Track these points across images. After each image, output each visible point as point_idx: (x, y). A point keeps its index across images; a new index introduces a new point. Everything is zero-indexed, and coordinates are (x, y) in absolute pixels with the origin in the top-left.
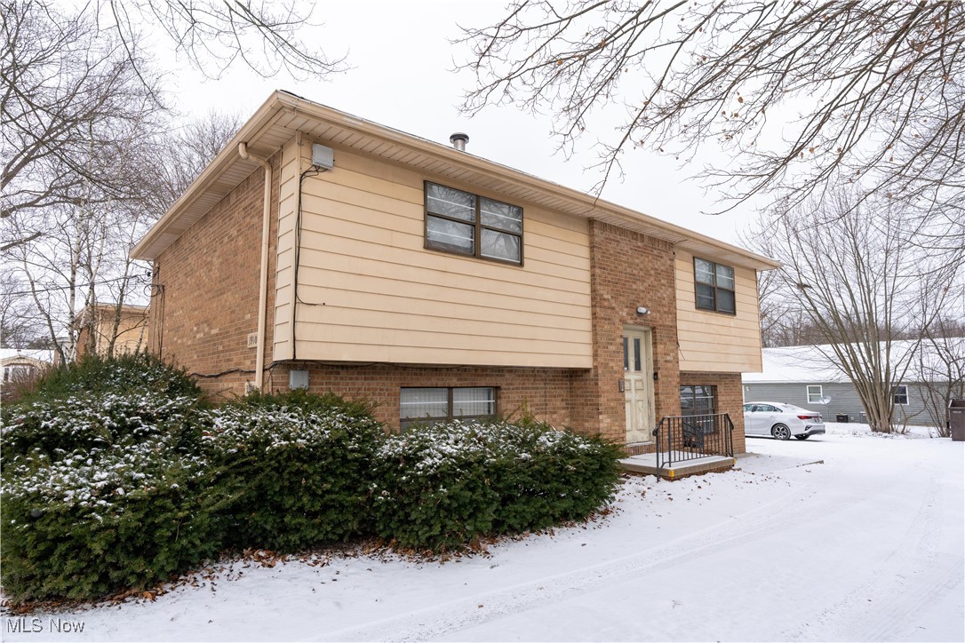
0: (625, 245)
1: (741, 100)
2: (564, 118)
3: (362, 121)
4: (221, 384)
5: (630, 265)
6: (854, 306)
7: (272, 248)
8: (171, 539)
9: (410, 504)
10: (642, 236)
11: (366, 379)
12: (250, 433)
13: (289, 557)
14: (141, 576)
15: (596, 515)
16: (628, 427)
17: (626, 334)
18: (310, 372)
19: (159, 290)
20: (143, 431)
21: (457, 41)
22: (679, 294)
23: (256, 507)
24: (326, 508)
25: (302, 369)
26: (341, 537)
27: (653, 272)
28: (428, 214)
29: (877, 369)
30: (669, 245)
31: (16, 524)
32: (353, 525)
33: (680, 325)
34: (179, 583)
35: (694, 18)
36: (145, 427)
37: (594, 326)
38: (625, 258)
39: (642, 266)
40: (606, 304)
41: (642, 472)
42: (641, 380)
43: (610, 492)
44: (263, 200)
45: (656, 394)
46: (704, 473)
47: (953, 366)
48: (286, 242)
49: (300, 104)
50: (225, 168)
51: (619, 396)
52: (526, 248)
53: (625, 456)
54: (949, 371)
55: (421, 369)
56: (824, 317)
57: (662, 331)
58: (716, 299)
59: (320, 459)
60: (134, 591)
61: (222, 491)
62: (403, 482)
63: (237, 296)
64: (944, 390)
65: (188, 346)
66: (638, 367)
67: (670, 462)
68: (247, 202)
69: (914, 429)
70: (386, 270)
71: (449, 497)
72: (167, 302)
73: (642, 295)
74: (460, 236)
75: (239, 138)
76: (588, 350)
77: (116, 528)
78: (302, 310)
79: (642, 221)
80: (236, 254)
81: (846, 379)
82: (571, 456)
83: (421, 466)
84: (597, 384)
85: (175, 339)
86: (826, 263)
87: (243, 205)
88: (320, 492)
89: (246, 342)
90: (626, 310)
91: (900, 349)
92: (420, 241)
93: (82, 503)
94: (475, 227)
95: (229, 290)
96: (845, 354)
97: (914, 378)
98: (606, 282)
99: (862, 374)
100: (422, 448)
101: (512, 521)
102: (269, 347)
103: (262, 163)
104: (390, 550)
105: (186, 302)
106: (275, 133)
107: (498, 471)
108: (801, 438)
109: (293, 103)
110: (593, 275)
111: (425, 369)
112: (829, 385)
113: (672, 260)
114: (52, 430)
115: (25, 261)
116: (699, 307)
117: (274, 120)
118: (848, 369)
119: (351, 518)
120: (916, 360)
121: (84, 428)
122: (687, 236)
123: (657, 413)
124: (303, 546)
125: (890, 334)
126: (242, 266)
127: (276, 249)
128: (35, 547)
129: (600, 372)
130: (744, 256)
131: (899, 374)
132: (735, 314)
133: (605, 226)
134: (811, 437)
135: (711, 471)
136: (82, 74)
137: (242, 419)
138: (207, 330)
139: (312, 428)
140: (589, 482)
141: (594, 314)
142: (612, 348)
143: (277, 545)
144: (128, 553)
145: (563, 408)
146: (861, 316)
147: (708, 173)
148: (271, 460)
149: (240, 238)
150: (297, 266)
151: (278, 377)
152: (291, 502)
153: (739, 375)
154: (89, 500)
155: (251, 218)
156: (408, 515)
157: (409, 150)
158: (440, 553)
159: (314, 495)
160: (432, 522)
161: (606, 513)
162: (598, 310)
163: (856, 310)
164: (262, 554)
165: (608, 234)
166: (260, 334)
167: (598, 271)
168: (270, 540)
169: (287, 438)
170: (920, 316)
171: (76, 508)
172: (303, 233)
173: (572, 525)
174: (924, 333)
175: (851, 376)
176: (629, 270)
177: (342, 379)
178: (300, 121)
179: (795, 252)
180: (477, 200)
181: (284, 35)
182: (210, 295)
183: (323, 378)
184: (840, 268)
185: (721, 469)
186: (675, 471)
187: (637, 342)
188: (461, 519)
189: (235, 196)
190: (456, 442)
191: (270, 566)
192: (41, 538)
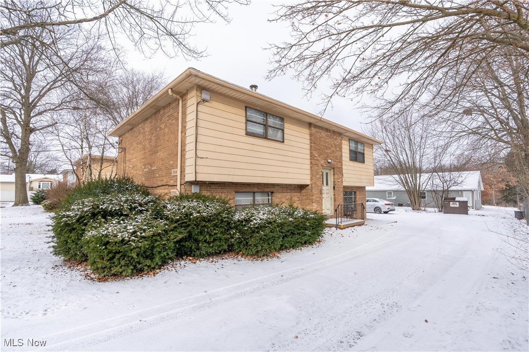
0: (323, 134)
1: (379, 78)
2: (306, 83)
3: (223, 81)
4: (158, 191)
5: (325, 142)
6: (408, 159)
7: (183, 134)
8: (160, 252)
9: (248, 239)
10: (330, 130)
11: (221, 189)
12: (183, 210)
13: (201, 259)
14: (149, 266)
15: (316, 242)
16: (323, 208)
17: (323, 171)
18: (200, 186)
19: (123, 150)
20: (139, 210)
21: (266, 49)
22: (343, 154)
23: (187, 240)
24: (215, 240)
25: (197, 185)
26: (220, 251)
27: (334, 145)
28: (247, 120)
29: (415, 185)
30: (340, 134)
31: (99, 247)
32: (226, 247)
33: (344, 167)
34: (162, 269)
35: (361, 44)
36: (139, 208)
37: (311, 167)
38: (323, 139)
39: (329, 143)
40: (316, 158)
41: (330, 226)
42: (328, 189)
43: (321, 234)
44: (178, 113)
45: (334, 195)
46: (354, 226)
47: (445, 184)
48: (190, 132)
49: (199, 73)
50: (160, 99)
51: (320, 196)
52: (285, 135)
53: (326, 219)
54: (443, 186)
55: (243, 184)
56: (396, 164)
57: (337, 169)
58: (357, 157)
59: (212, 221)
60: (145, 273)
61: (176, 234)
62: (245, 230)
63: (165, 153)
64: (441, 194)
65: (140, 174)
66: (327, 184)
67: (341, 222)
68: (169, 114)
69: (429, 209)
70: (231, 144)
71: (264, 235)
72: (127, 155)
73: (329, 155)
74: (259, 130)
75: (169, 87)
76: (309, 177)
77: (140, 248)
78: (199, 161)
79: (331, 124)
80: (164, 136)
81: (403, 189)
82: (308, 219)
83: (252, 223)
84: (312, 191)
85: (133, 171)
86: (397, 141)
87: (167, 115)
88: (213, 234)
89: (171, 173)
90: (323, 161)
91: (425, 177)
92: (244, 132)
93: (126, 238)
94: (266, 126)
95: (161, 151)
96: (403, 179)
97: (430, 189)
98: (316, 149)
99: (409, 187)
100: (252, 216)
101: (287, 245)
102: (183, 175)
103: (178, 97)
104: (240, 256)
105: (137, 155)
106: (186, 85)
107: (281, 225)
108: (386, 212)
109: (196, 73)
110: (311, 146)
111: (245, 185)
112: (396, 192)
113: (341, 140)
114: (104, 209)
115: (58, 136)
116: (351, 160)
117: (186, 80)
118: (404, 185)
119: (224, 244)
120: (430, 182)
121: (117, 208)
122: (347, 131)
123: (334, 202)
124: (206, 255)
125: (420, 171)
126: (167, 141)
127: (185, 134)
128: (107, 256)
129: (313, 186)
130: (369, 139)
131: (424, 187)
132: (364, 163)
133: (316, 126)
134: (389, 212)
135: (356, 225)
136: (75, 50)
137: (179, 205)
138: (149, 167)
139: (208, 209)
140: (314, 230)
141: (311, 162)
142: (318, 176)
143: (196, 255)
144: (144, 258)
145: (298, 201)
146: (410, 163)
147: (363, 107)
148: (193, 221)
149: (166, 129)
150: (196, 142)
151: (188, 188)
152: (202, 238)
153: (365, 187)
154: (128, 237)
155: (172, 120)
156: (247, 243)
157: (241, 94)
158: (261, 257)
159: (210, 235)
160: (258, 245)
161: (320, 242)
162: (313, 160)
163: (408, 161)
164: (191, 258)
165: (316, 130)
166: (179, 170)
167: (313, 145)
168: (193, 253)
169: (199, 212)
170: (433, 164)
171: (123, 240)
172: (199, 128)
173: (308, 246)
174: (434, 170)
175: (405, 188)
176: (325, 144)
177: (212, 188)
178: (197, 81)
179: (385, 137)
180: (266, 114)
181: (181, 40)
182: (151, 153)
183: (205, 188)
184: (402, 143)
185: (360, 225)
186: (343, 225)
187: (327, 174)
188: (269, 244)
189: (163, 111)
190: (264, 214)
191: (194, 263)
192: (109, 253)
